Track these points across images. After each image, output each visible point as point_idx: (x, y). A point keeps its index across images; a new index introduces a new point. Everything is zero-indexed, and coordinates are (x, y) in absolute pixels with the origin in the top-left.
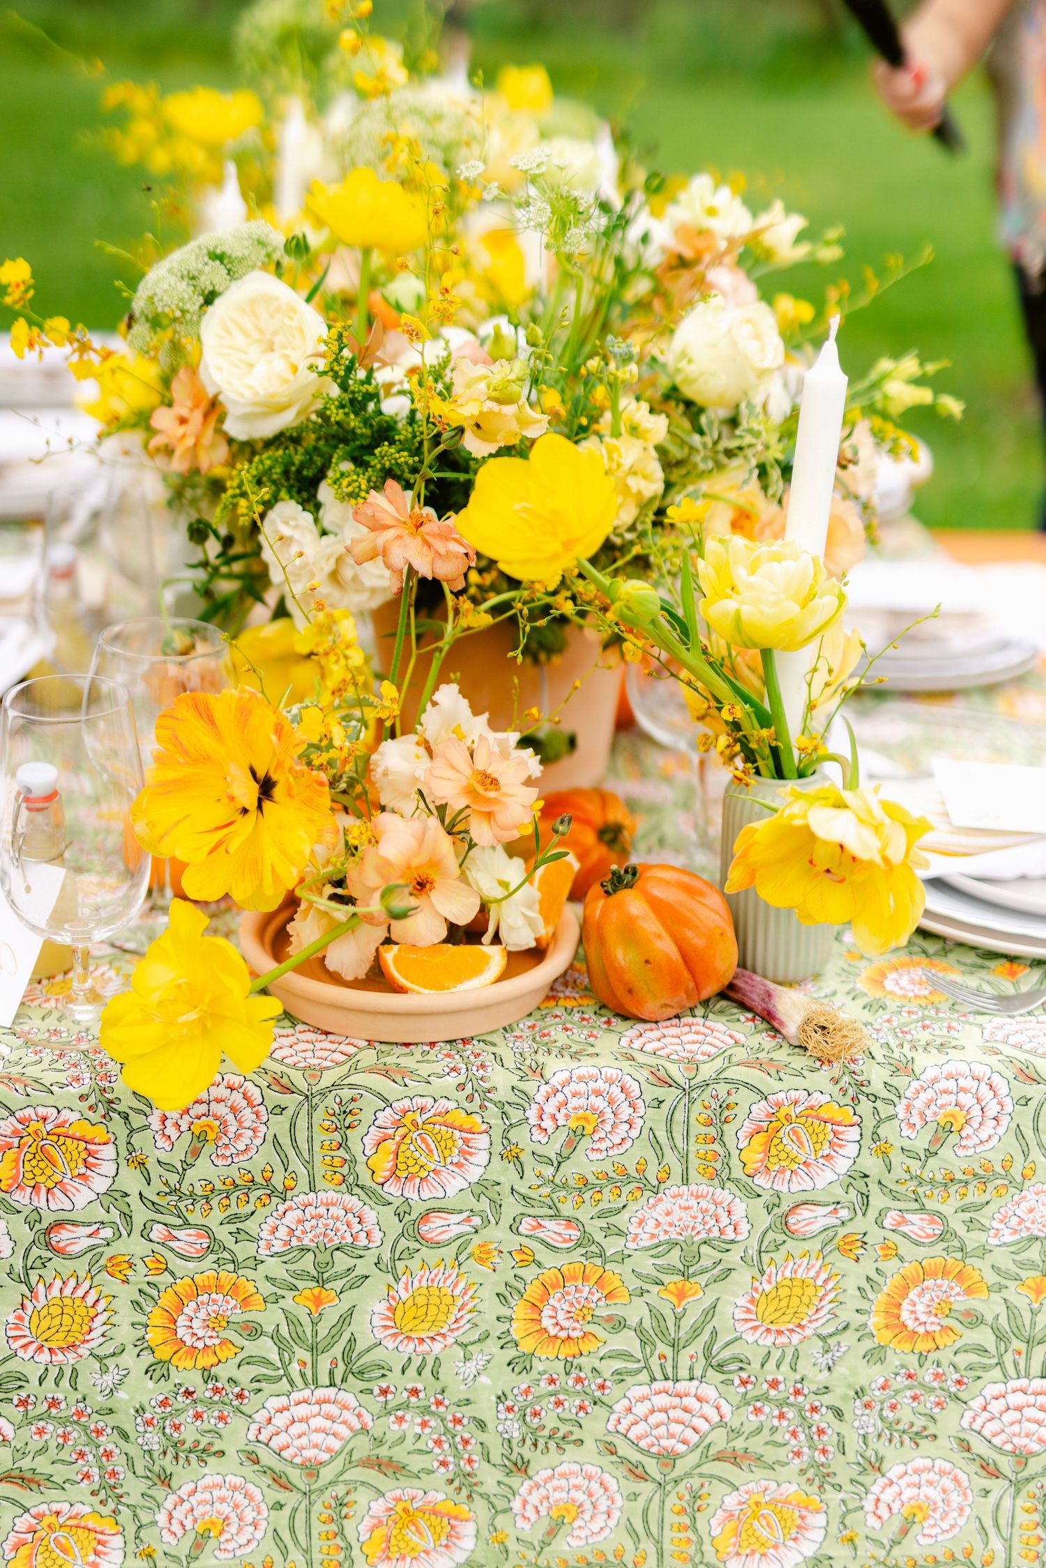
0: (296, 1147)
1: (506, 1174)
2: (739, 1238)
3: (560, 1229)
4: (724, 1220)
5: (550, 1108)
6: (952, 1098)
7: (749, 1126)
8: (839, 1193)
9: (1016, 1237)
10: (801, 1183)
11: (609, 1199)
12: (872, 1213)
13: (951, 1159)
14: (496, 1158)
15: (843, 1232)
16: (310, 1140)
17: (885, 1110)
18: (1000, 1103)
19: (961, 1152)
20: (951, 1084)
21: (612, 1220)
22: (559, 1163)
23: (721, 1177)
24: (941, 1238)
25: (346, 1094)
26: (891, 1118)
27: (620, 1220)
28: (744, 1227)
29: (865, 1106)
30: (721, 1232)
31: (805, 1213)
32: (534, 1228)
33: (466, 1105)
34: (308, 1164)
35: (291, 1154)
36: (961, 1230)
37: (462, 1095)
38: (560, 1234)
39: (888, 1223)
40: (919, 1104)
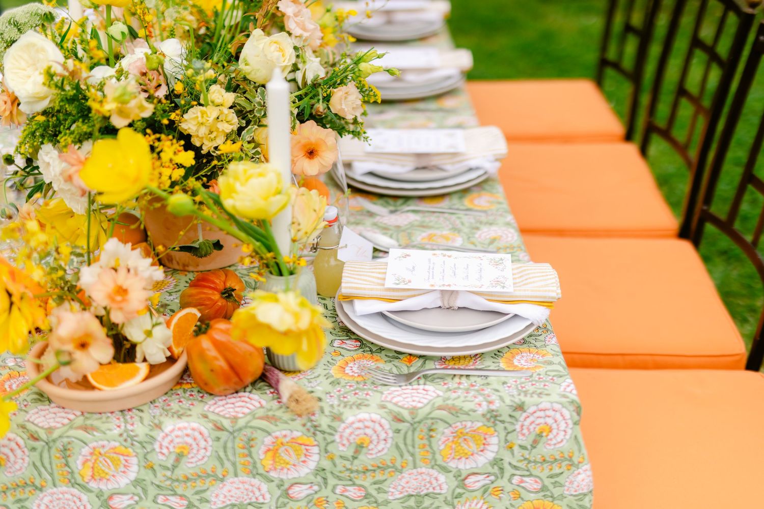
0: (44, 467)
1: (148, 476)
2: (266, 501)
3: (178, 501)
4: (257, 493)
5: (165, 443)
6: (361, 431)
7: (263, 449)
8: (312, 478)
9: (402, 496)
10: (293, 475)
11: (199, 485)
12: (330, 487)
13: (365, 459)
14: (142, 469)
15: (316, 496)
16: (51, 463)
17: (329, 438)
18: (386, 433)
19: (370, 457)
20: (360, 425)
21: (203, 495)
22: (173, 469)
23: (254, 472)
24: (365, 497)
25: (65, 440)
26: (333, 442)
27: (206, 495)
28: (268, 496)
29: (320, 436)
30: (257, 499)
31: (296, 489)
32: (165, 500)
33: (124, 443)
34: (51, 474)
35: (42, 470)
36: (374, 493)
37: (121, 439)
38: (178, 503)
39: (338, 491)
40: (346, 434)
